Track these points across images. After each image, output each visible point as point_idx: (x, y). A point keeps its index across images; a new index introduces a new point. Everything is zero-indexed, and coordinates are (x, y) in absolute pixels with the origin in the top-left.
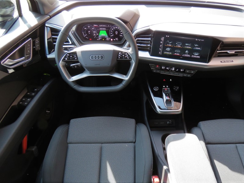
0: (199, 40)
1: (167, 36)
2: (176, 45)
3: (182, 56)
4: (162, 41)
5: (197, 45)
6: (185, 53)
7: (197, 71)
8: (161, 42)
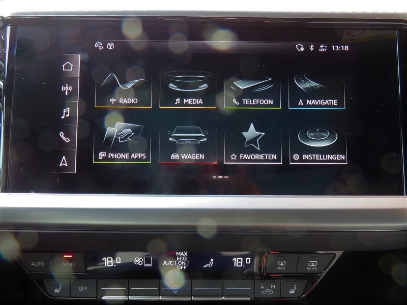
0: (317, 48)
1: (99, 45)
2: (171, 96)
3: (222, 169)
4: (71, 82)
5: (310, 84)
6: (243, 147)
7: (339, 254)
8: (66, 89)
